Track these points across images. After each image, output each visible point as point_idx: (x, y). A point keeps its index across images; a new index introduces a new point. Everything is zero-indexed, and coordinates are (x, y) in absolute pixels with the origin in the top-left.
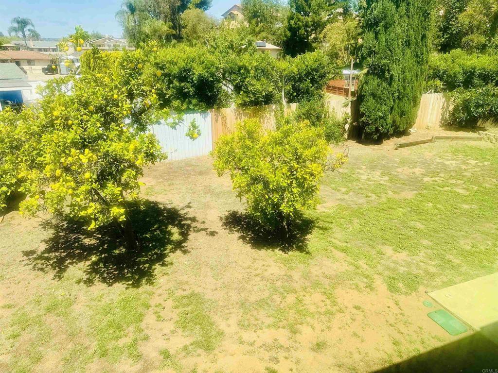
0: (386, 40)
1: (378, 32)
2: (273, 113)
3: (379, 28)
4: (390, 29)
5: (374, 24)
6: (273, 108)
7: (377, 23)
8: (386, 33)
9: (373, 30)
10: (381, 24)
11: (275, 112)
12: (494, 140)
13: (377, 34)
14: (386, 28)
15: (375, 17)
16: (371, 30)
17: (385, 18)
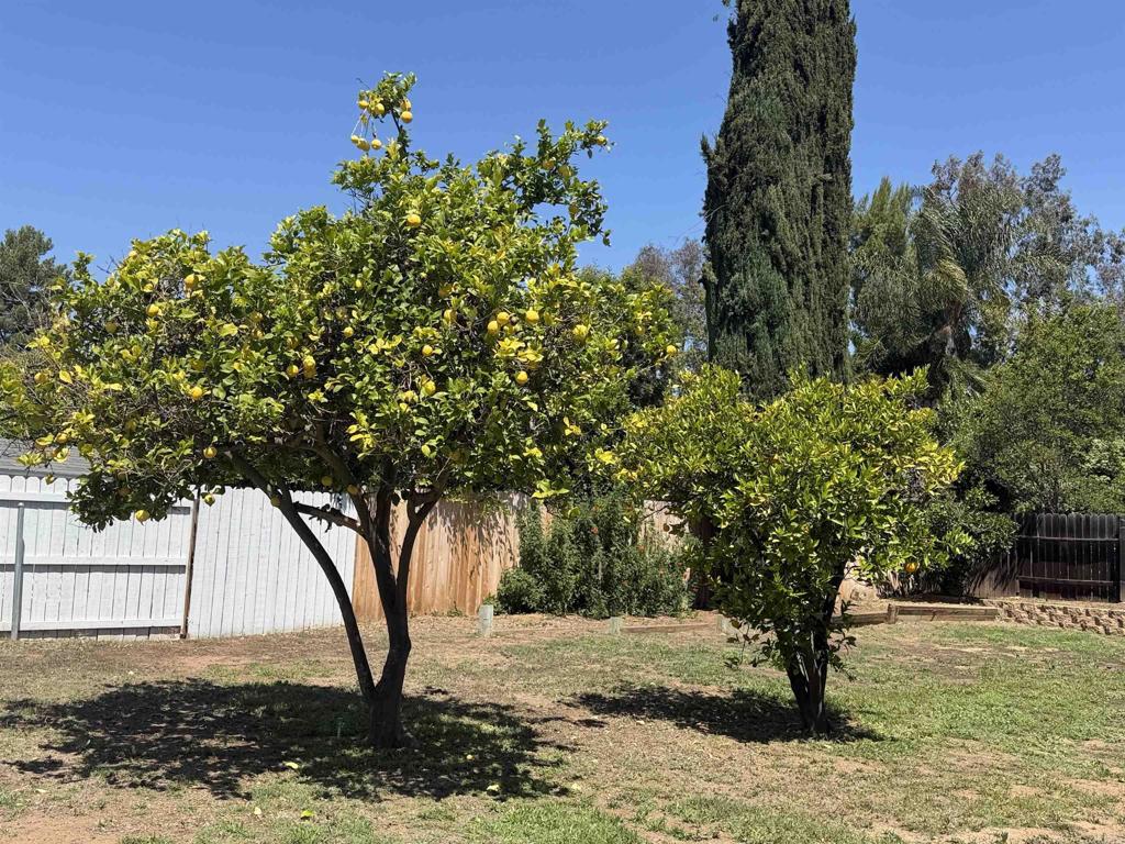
0: (775, 352)
1: (754, 335)
2: (515, 517)
3: (757, 324)
4: (779, 329)
5: (743, 317)
6: (515, 503)
7: (750, 315)
8: (772, 336)
9: (740, 329)
10: (760, 317)
11: (519, 513)
12: (1025, 615)
13: (751, 340)
14: (771, 325)
15: (744, 302)
16: (735, 329)
17: (767, 304)
